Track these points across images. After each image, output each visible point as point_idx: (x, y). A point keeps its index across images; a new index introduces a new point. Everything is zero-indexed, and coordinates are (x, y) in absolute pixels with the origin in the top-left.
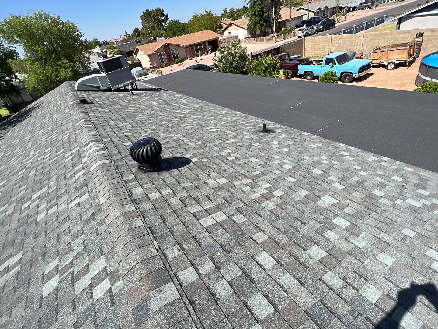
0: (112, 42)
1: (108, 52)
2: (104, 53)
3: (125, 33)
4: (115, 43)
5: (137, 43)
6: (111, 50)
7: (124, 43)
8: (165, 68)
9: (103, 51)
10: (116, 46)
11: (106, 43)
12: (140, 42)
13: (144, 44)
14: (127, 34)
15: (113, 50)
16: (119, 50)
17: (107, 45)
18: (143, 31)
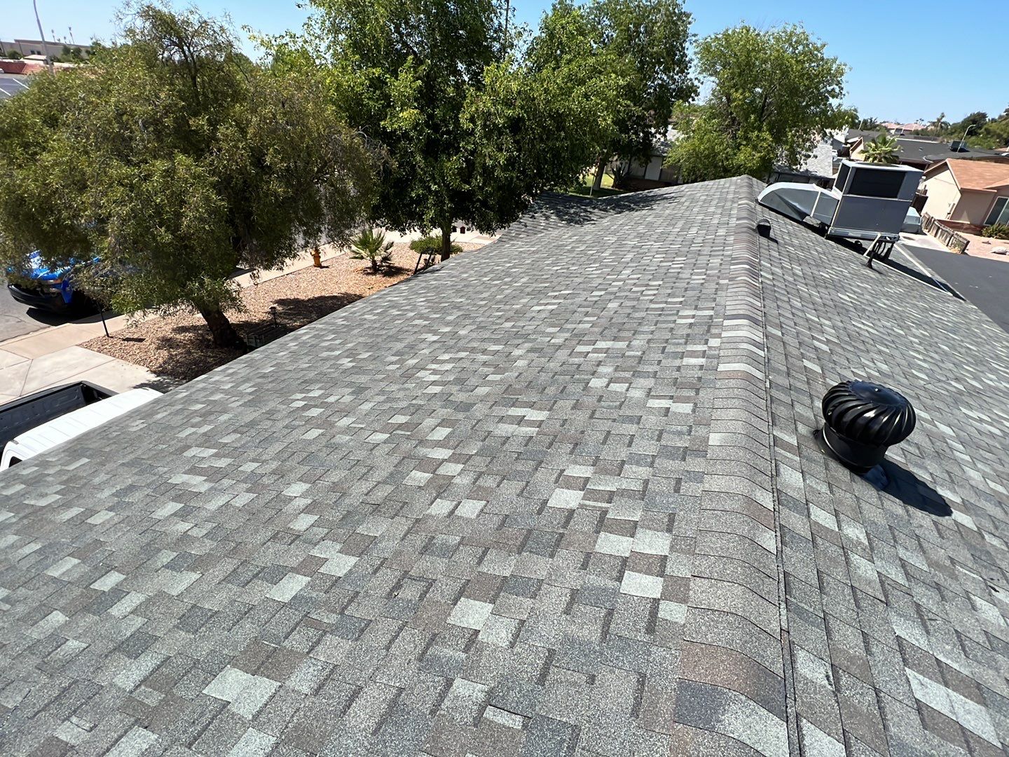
0: (886, 128)
1: (861, 147)
2: (849, 145)
3: (939, 117)
4: (893, 132)
5: (954, 150)
6: (873, 145)
7: (915, 138)
8: (986, 239)
9: (850, 141)
10: (893, 140)
11: (869, 126)
12: (962, 150)
13: (971, 159)
14: (943, 120)
15: (876, 147)
16: (891, 151)
17: (869, 130)
18: (994, 127)
